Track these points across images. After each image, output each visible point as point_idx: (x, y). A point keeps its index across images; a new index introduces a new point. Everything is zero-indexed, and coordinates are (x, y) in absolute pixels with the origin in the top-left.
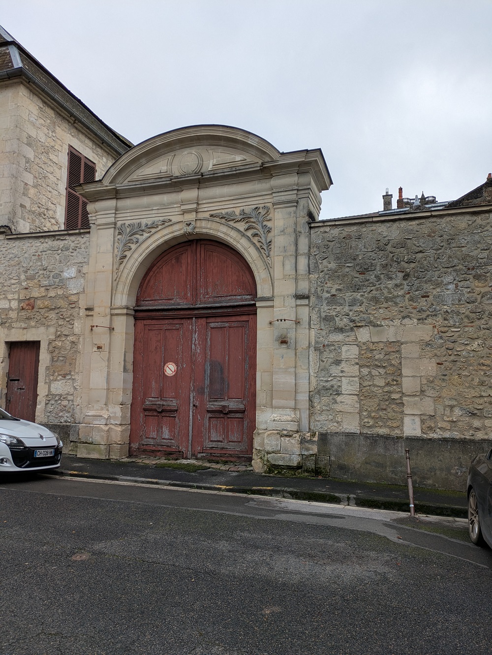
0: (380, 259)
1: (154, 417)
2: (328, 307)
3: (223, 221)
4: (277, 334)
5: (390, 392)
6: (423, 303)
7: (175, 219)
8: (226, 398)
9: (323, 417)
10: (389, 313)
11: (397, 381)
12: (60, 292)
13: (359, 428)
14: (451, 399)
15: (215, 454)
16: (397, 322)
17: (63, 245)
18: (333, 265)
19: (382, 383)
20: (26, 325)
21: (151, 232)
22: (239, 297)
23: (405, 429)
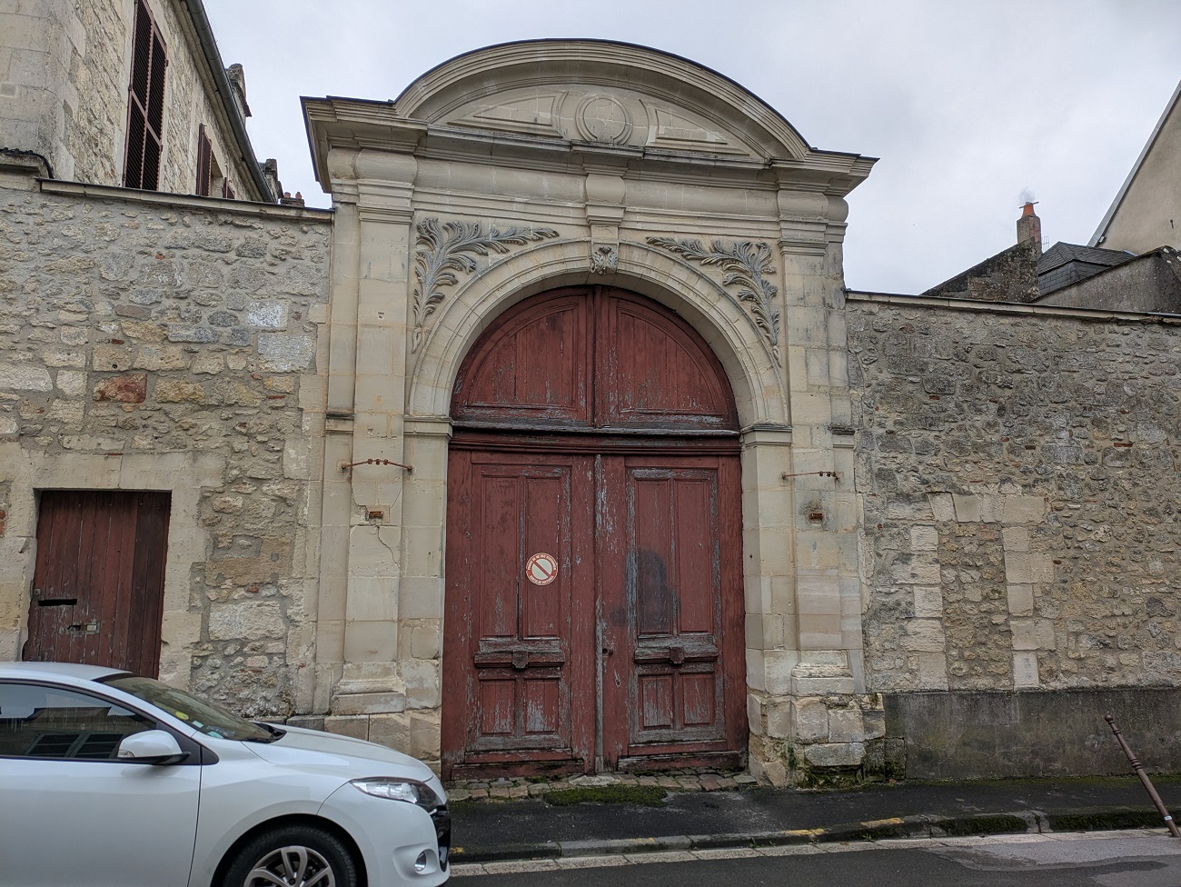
0: (960, 375)
1: (502, 683)
2: (883, 454)
3: (678, 256)
4: (801, 501)
5: (989, 612)
6: (1028, 458)
7: (567, 233)
8: (675, 632)
9: (885, 665)
10: (980, 472)
11: (1000, 593)
12: (236, 363)
13: (946, 680)
14: (1076, 621)
15: (657, 755)
16: (993, 489)
17: (242, 241)
18: (886, 376)
19: (975, 595)
20: (117, 446)
21: (508, 251)
22: (694, 419)
23: (1016, 676)
